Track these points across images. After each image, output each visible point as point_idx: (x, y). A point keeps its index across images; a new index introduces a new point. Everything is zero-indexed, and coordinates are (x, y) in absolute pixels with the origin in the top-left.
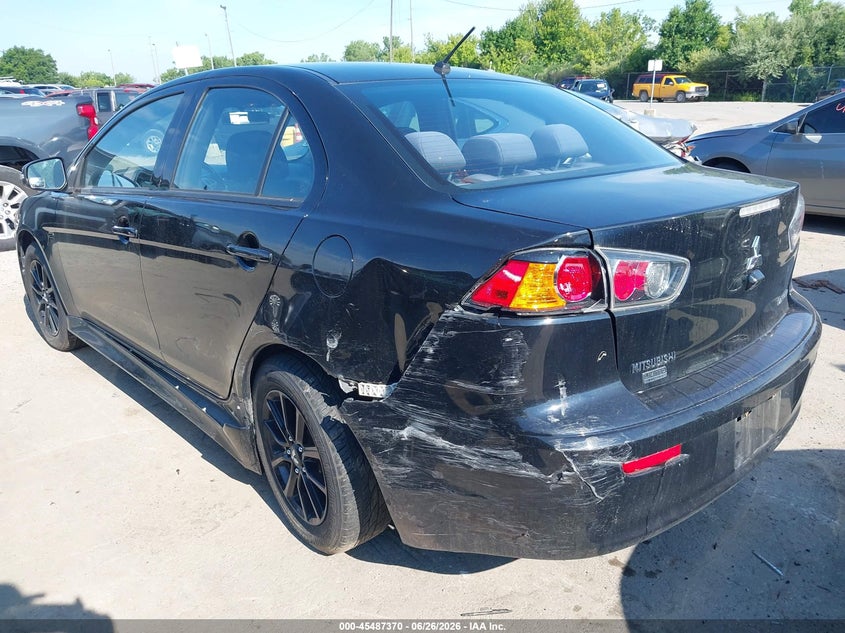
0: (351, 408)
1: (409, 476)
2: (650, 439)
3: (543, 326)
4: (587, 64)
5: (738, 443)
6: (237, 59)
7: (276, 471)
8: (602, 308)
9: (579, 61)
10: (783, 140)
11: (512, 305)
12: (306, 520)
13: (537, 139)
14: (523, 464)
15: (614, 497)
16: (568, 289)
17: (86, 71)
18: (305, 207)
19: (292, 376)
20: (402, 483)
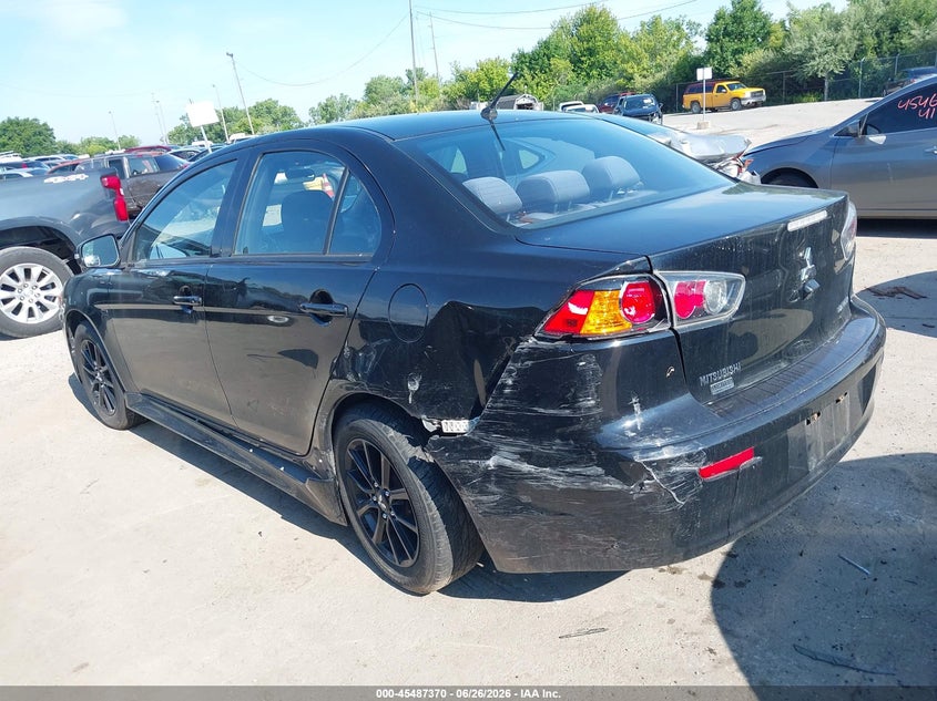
0: (438, 444)
1: (499, 503)
2: (722, 444)
3: (612, 348)
4: (630, 79)
5: (810, 446)
6: (249, 109)
7: (362, 521)
8: (666, 327)
9: (621, 76)
10: (845, 144)
11: (582, 332)
12: (397, 563)
13: (588, 173)
14: (607, 478)
15: (695, 502)
16: (633, 312)
17: (86, 137)
18: (374, 261)
19: (375, 423)
20: (493, 511)
